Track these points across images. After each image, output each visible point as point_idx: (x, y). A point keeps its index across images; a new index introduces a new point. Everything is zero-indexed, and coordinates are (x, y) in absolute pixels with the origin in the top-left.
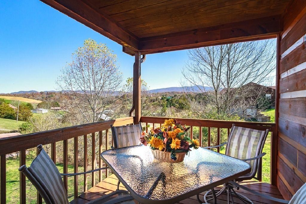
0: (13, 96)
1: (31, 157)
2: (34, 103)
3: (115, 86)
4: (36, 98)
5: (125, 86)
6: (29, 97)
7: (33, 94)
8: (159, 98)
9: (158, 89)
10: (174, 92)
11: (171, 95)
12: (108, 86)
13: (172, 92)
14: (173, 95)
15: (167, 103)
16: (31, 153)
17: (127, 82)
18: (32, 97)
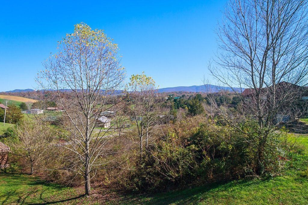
0: (8, 94)
1: (12, 171)
2: (28, 103)
3: (114, 85)
4: (32, 97)
5: (128, 85)
6: (25, 96)
7: (28, 92)
8: (165, 98)
9: (164, 89)
10: (181, 92)
11: (179, 95)
12: (106, 85)
13: (180, 92)
14: (181, 95)
15: (174, 104)
16: (12, 166)
17: (131, 80)
18: (27, 96)
